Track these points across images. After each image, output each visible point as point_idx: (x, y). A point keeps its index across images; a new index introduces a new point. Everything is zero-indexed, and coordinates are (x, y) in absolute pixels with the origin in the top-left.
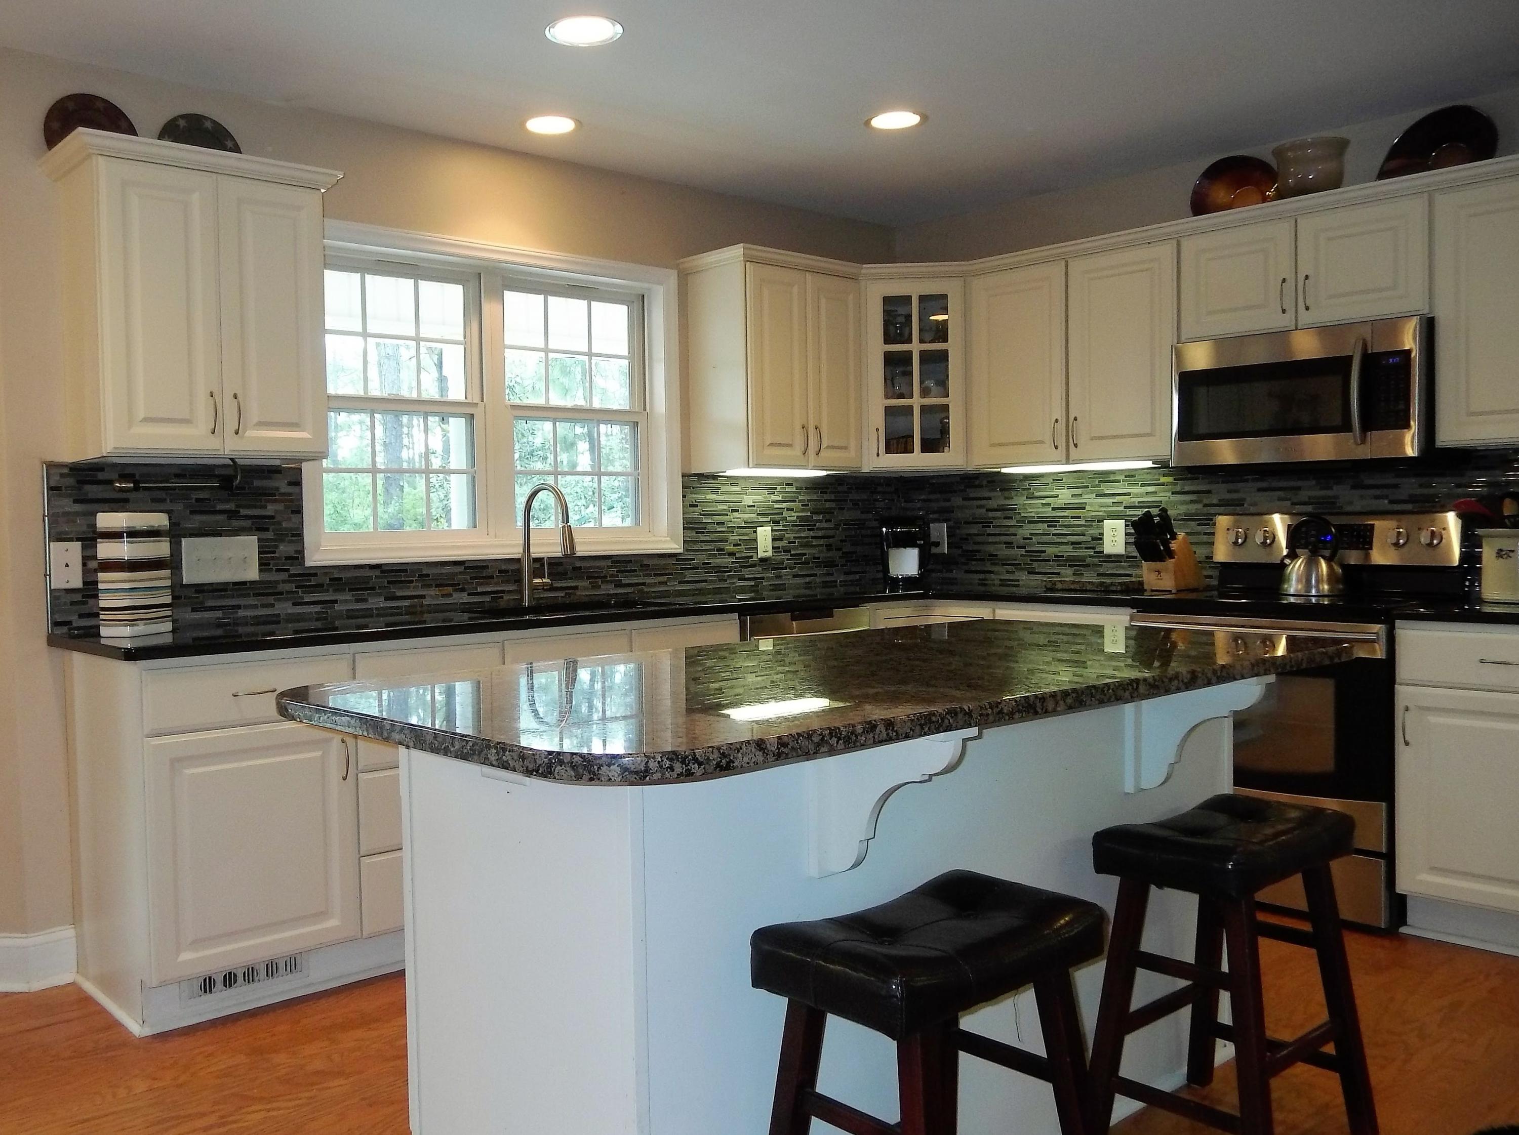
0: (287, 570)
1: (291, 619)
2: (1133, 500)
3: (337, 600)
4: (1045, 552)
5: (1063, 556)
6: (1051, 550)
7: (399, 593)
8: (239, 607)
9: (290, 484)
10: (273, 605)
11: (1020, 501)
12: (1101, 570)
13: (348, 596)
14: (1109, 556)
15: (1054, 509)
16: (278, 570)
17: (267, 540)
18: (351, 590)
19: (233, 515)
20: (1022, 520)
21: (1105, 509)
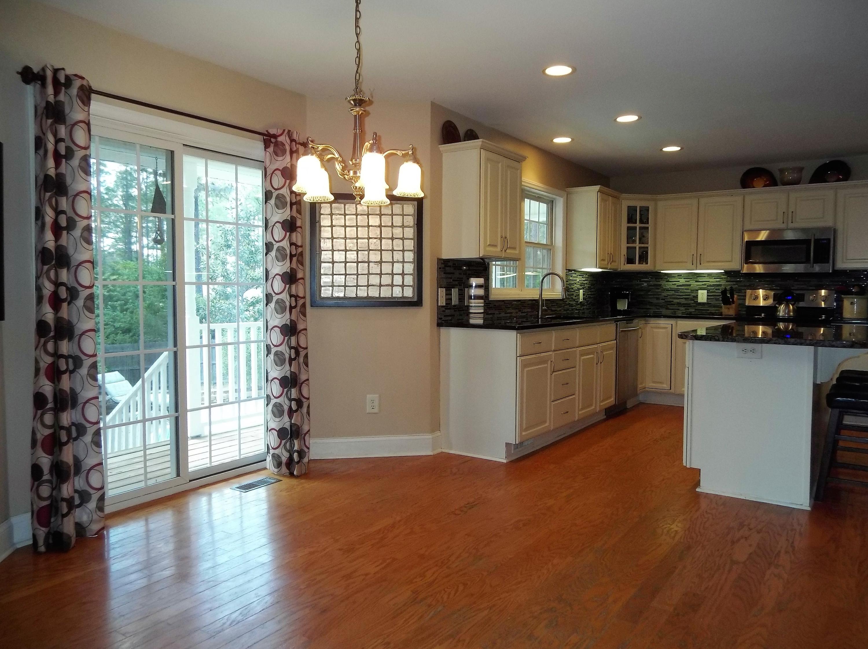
2: (710, 283)
4: (673, 301)
5: (681, 303)
6: (676, 301)
11: (663, 283)
12: (697, 308)
14: (700, 303)
15: (677, 286)
20: (664, 290)
21: (698, 286)
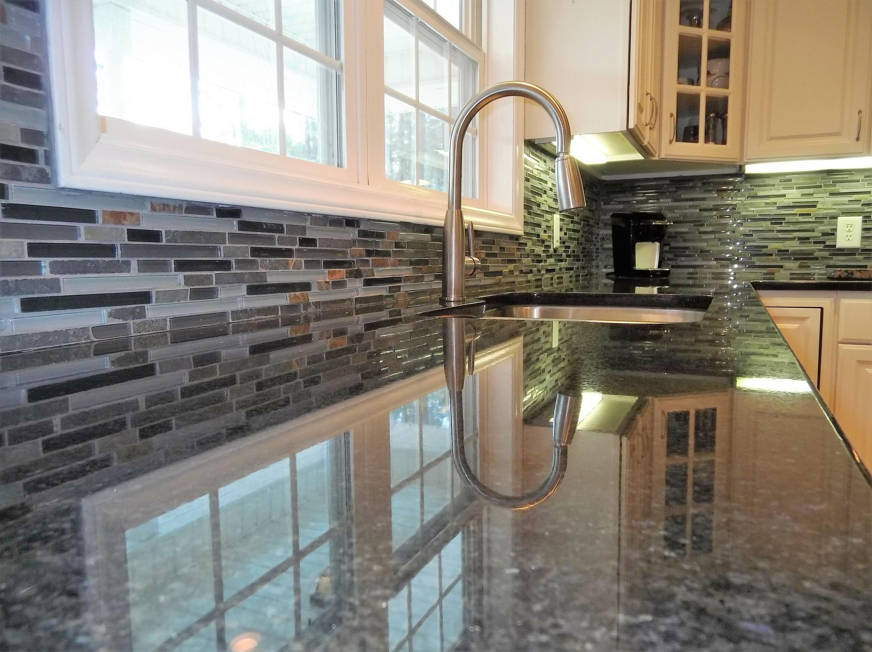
7: (271, 278)
11: (740, 200)
12: (832, 263)
14: (841, 249)
15: (779, 208)
21: (838, 207)
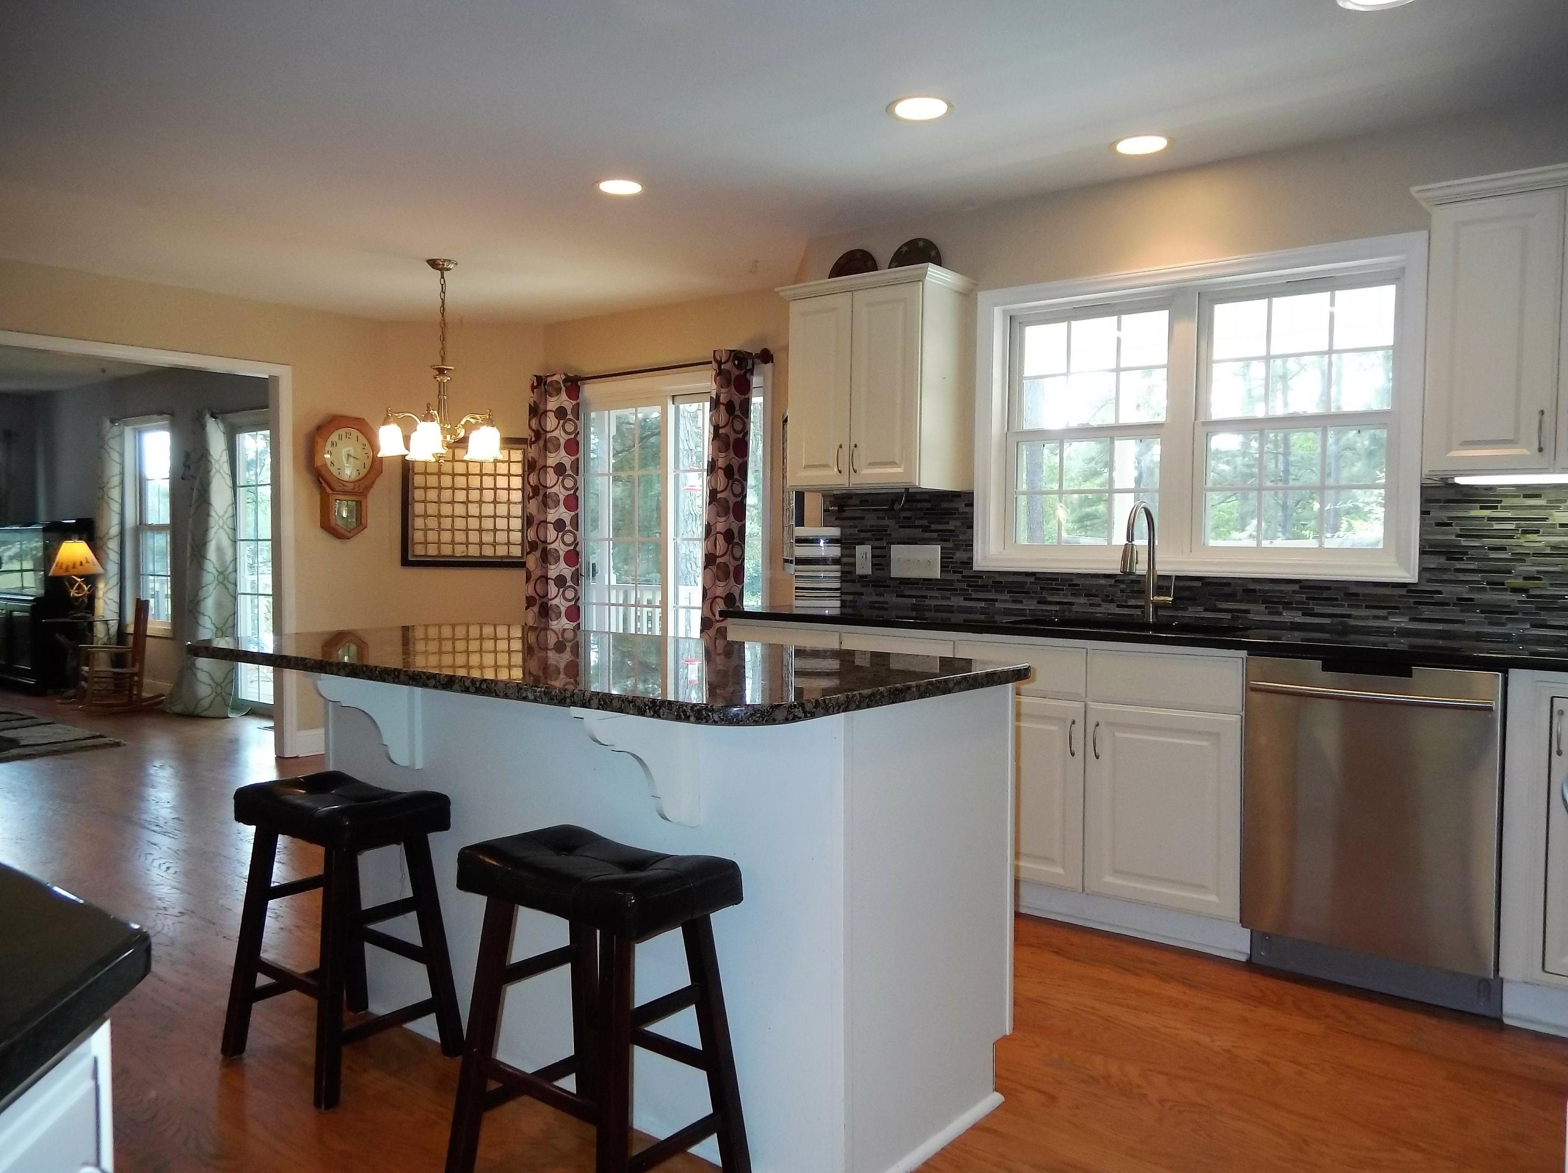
0: (961, 572)
1: (962, 610)
3: (997, 599)
7: (1050, 599)
8: (926, 597)
9: (967, 505)
10: (949, 598)
13: (1006, 597)
16: (954, 572)
17: (947, 548)
18: (1009, 592)
19: (926, 529)
